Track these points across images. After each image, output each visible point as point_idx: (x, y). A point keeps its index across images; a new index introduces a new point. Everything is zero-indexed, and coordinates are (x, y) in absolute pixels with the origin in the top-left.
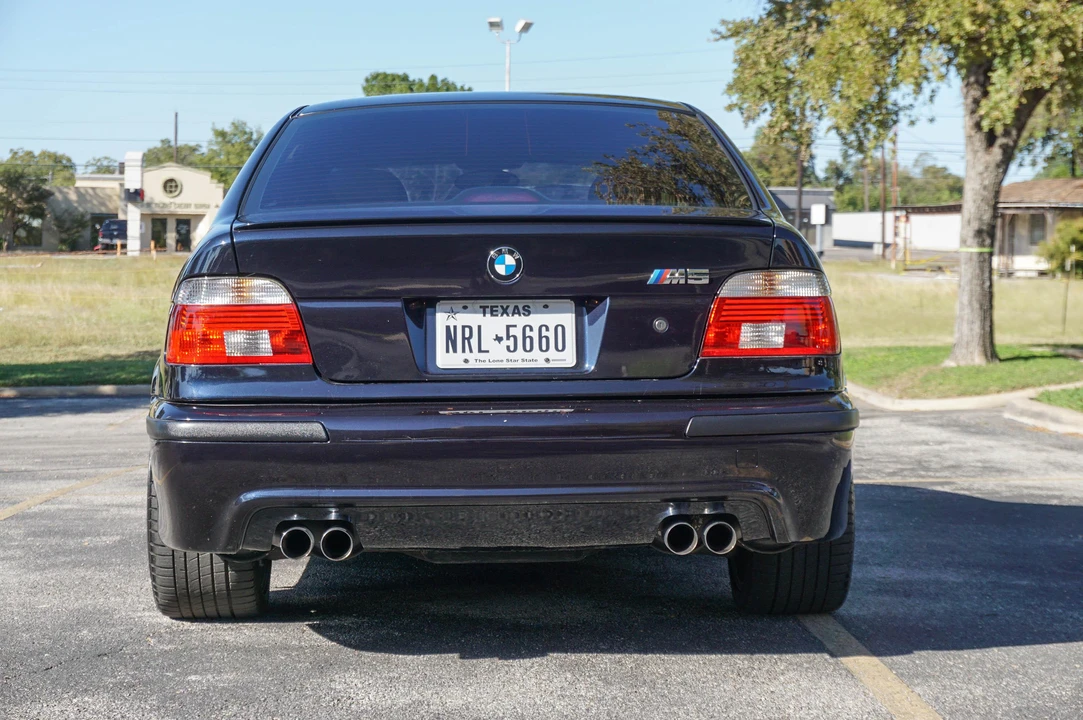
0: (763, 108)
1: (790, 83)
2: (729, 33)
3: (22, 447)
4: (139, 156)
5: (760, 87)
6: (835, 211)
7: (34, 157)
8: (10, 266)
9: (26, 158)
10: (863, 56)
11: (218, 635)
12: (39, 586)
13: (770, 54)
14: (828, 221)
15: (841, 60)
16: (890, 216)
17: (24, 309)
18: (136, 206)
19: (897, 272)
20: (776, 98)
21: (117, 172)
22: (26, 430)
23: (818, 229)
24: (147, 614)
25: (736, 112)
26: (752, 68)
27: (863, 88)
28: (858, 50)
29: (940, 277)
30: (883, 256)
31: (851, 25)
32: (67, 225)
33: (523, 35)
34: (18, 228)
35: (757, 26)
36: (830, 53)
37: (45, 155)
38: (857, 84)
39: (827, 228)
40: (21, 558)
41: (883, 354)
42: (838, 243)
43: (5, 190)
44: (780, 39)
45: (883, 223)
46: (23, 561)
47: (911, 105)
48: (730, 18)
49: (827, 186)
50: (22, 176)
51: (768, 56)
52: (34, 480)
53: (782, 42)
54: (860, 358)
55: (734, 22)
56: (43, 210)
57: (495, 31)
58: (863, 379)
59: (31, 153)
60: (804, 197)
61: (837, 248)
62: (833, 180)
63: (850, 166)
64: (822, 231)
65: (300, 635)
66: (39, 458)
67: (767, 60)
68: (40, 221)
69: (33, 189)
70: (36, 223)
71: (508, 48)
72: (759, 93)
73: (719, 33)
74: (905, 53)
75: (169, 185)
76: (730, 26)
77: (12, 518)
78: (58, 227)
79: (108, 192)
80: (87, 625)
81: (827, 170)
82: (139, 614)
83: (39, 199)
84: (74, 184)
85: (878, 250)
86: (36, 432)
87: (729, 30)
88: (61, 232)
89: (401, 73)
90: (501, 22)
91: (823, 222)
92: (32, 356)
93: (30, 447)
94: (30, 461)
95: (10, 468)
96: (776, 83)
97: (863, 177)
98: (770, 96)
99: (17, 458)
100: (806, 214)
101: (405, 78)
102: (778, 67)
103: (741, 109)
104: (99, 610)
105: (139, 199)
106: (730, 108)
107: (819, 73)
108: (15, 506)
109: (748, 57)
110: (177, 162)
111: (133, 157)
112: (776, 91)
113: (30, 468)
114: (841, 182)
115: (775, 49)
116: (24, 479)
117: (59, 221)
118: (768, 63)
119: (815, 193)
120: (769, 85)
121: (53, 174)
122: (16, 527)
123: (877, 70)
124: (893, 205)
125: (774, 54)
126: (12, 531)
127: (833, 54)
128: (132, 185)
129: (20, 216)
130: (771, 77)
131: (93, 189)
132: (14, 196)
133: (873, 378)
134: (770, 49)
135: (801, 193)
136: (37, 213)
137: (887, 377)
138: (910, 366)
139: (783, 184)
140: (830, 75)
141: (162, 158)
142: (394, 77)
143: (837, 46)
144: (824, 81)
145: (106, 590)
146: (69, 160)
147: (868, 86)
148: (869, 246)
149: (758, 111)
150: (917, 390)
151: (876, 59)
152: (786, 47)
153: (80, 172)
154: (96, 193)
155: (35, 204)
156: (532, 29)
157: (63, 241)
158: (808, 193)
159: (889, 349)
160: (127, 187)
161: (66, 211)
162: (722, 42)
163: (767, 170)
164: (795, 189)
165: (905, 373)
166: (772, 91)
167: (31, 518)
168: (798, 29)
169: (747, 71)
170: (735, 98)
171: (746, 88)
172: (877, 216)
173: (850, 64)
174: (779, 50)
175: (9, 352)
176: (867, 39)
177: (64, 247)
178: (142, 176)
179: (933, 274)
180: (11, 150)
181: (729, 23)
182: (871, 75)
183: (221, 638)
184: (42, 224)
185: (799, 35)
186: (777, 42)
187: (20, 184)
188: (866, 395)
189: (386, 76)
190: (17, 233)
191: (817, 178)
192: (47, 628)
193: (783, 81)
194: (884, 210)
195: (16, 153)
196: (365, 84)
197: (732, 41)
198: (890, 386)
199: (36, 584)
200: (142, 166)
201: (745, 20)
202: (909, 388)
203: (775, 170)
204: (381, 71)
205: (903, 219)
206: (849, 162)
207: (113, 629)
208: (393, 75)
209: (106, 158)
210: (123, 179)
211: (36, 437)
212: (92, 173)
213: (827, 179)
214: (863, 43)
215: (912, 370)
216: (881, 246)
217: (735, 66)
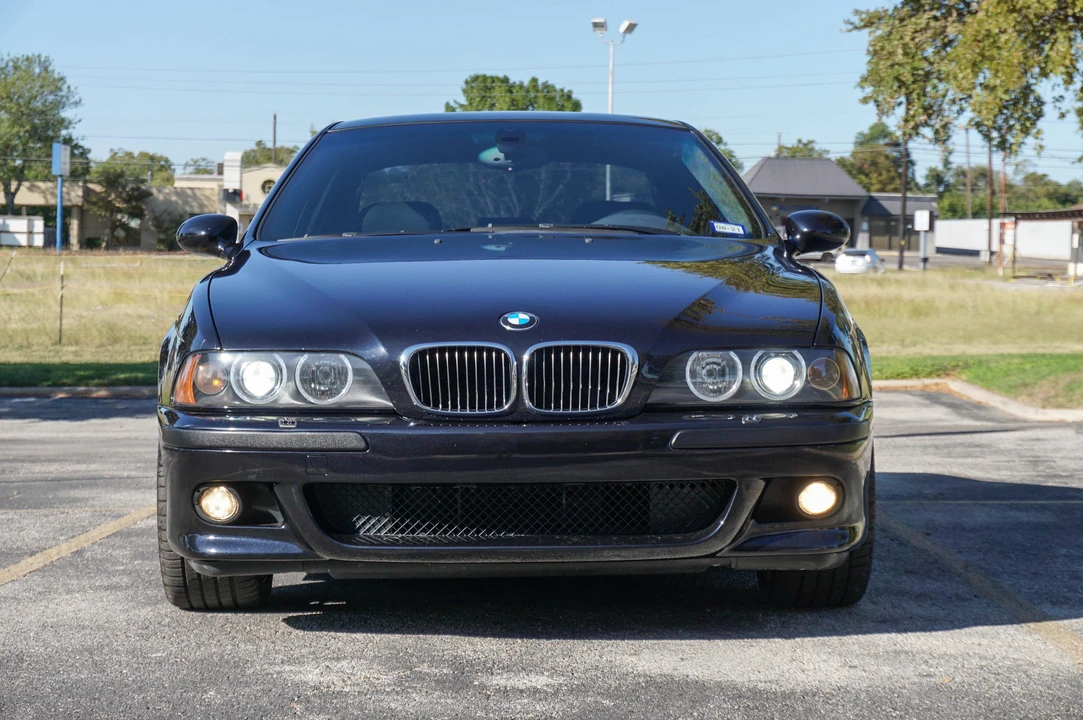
0: (899, 101)
1: (928, 75)
2: (862, 24)
3: (121, 450)
4: (238, 156)
5: (897, 79)
6: (937, 217)
7: (133, 157)
8: (108, 266)
9: (127, 158)
10: (1010, 44)
11: (382, 701)
12: (151, 626)
13: (907, 44)
14: (932, 227)
15: (987, 48)
16: (996, 222)
17: (123, 308)
18: (235, 207)
19: (1005, 278)
20: (914, 90)
21: (216, 173)
22: (125, 431)
23: (922, 235)
24: (287, 668)
25: (872, 105)
26: (888, 59)
27: (1012, 77)
28: (1004, 37)
29: (1050, 285)
30: (990, 262)
31: (999, 11)
32: (166, 225)
33: (627, 35)
34: (117, 227)
35: (892, 16)
36: (976, 40)
37: (143, 155)
38: (1004, 73)
39: (929, 235)
40: (127, 588)
41: (1016, 361)
42: (940, 250)
43: (104, 190)
44: (918, 28)
45: (990, 230)
46: (131, 592)
47: (1061, 97)
48: (862, 8)
49: (929, 192)
50: (121, 175)
51: (905, 46)
52: (138, 489)
53: (920, 31)
54: (993, 365)
55: (867, 13)
56: (142, 211)
57: (599, 32)
58: (1000, 388)
59: (130, 153)
60: (908, 203)
61: (939, 255)
62: (933, 187)
63: (951, 173)
64: (925, 237)
65: (485, 702)
66: (141, 462)
67: (904, 50)
68: (138, 222)
69: (133, 189)
70: (134, 223)
71: (611, 50)
72: (896, 85)
73: (852, 24)
74: (1056, 41)
75: (267, 186)
76: (864, 16)
77: (115, 534)
78: (156, 226)
79: (207, 193)
80: (214, 683)
81: (927, 177)
82: (278, 668)
83: (138, 199)
84: (172, 185)
85: (985, 257)
86: (135, 435)
87: (862, 20)
88: (160, 232)
89: (501, 75)
90: (605, 23)
91: (927, 228)
92: (132, 356)
93: (131, 450)
94: (132, 466)
95: (111, 473)
96: (913, 75)
97: (964, 185)
98: (907, 88)
99: (118, 463)
100: (910, 220)
101: (505, 80)
102: (916, 58)
103: (876, 101)
104: (227, 662)
105: (238, 198)
106: (865, 101)
107: (964, 61)
108: (119, 520)
109: (882, 48)
110: (275, 163)
111: (233, 157)
112: (914, 82)
113: (133, 473)
114: (941, 189)
115: (913, 39)
116: (127, 487)
117: (158, 222)
118: (906, 54)
119: (917, 200)
120: (908, 78)
121: (152, 175)
122: (120, 547)
123: (1026, 58)
124: (1001, 211)
125: (912, 45)
126: (117, 552)
127: (979, 41)
128: (231, 185)
129: (119, 216)
130: (908, 68)
131: (191, 189)
132: (113, 196)
133: (1010, 387)
134: (907, 39)
135: (905, 199)
136: (136, 213)
137: (1025, 385)
138: (1049, 374)
139: (882, 190)
140: (974, 64)
141: (261, 159)
142: (493, 79)
143: (984, 32)
144: (969, 71)
145: (233, 633)
146: (167, 161)
147: (1017, 74)
148: (975, 253)
149: (893, 104)
150: (1061, 400)
151: (1025, 46)
152: (924, 37)
153: (179, 172)
154: (195, 195)
155: (134, 203)
156: (637, 29)
157: (161, 241)
158: (911, 198)
159: (1023, 356)
160: (226, 187)
161: (166, 211)
162: (855, 32)
163: (867, 175)
164: (899, 195)
165: (1044, 381)
166: (909, 83)
167: (138, 535)
168: (936, 18)
169: (882, 62)
170: (869, 90)
171: (882, 80)
172: (983, 223)
173: (995, 52)
174: (917, 40)
175: (108, 350)
176: (1014, 26)
177: (162, 247)
178: (241, 177)
179: (1042, 281)
180: (112, 150)
181: (862, 13)
182: (1020, 63)
183: (384, 705)
184: (141, 225)
185: (938, 24)
186: (916, 32)
187: (119, 184)
188: (1004, 403)
189: (485, 78)
190: (116, 233)
191: (917, 185)
192: (164, 687)
193: (921, 72)
194: (991, 217)
195: (116, 153)
196: (464, 86)
197: (866, 31)
198: (1030, 395)
199: (147, 623)
200: (241, 167)
201: (880, 10)
202: (1052, 397)
203: (874, 176)
204: (481, 73)
205: (1011, 226)
206: (949, 169)
207: (247, 690)
208: (492, 77)
209: (204, 159)
210: (222, 180)
211: (136, 439)
212: (191, 173)
213: (927, 185)
214: (1010, 30)
215: (1052, 378)
216: (988, 253)
217: (868, 58)
